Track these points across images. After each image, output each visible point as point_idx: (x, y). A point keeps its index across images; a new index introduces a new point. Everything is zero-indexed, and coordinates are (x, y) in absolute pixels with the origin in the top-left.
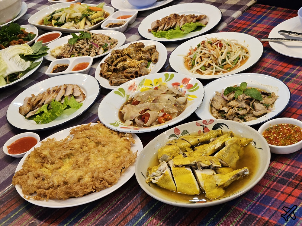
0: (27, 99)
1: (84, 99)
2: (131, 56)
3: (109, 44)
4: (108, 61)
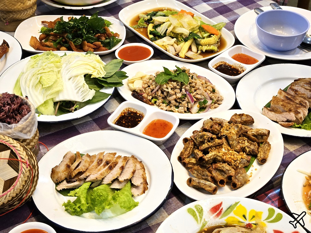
0: (69, 156)
1: (144, 193)
2: (231, 142)
3: (209, 102)
4: (196, 139)
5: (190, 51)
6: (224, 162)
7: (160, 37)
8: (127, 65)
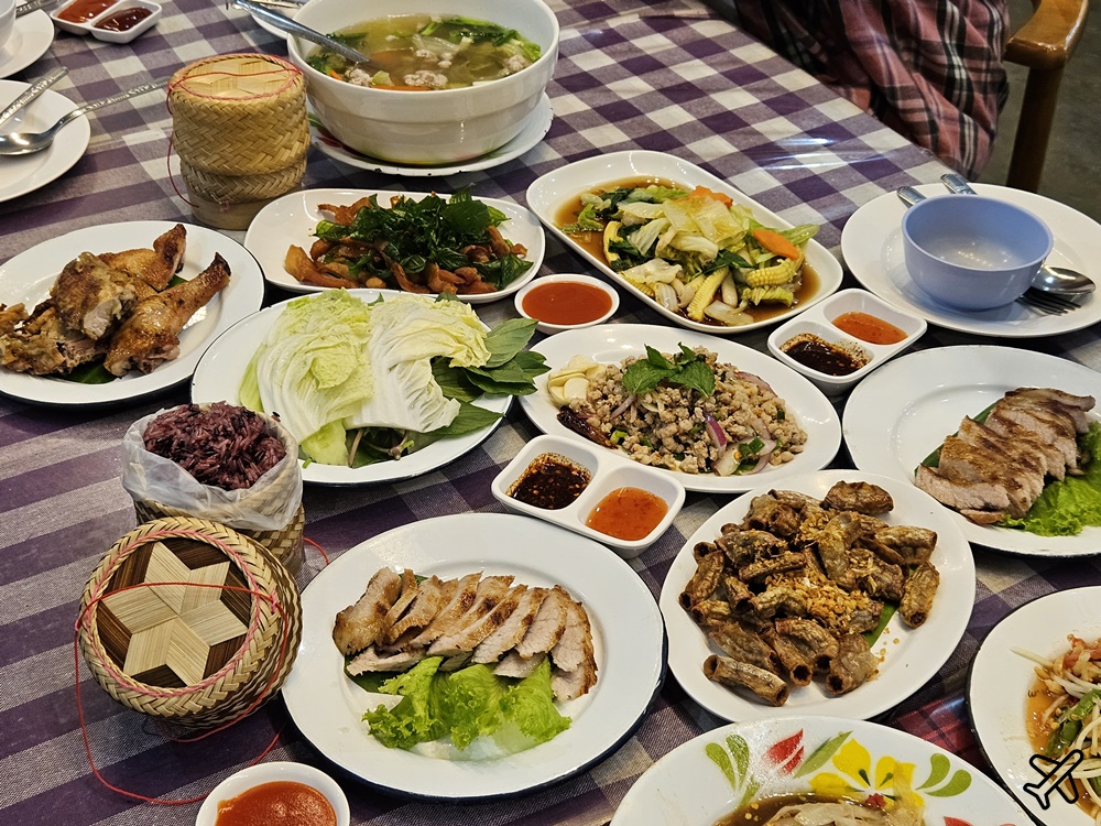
0: (383, 582)
1: (586, 692)
2: (828, 562)
3: (769, 446)
4: (730, 548)
5: (717, 303)
6: (808, 615)
7: (639, 260)
8: (547, 336)
